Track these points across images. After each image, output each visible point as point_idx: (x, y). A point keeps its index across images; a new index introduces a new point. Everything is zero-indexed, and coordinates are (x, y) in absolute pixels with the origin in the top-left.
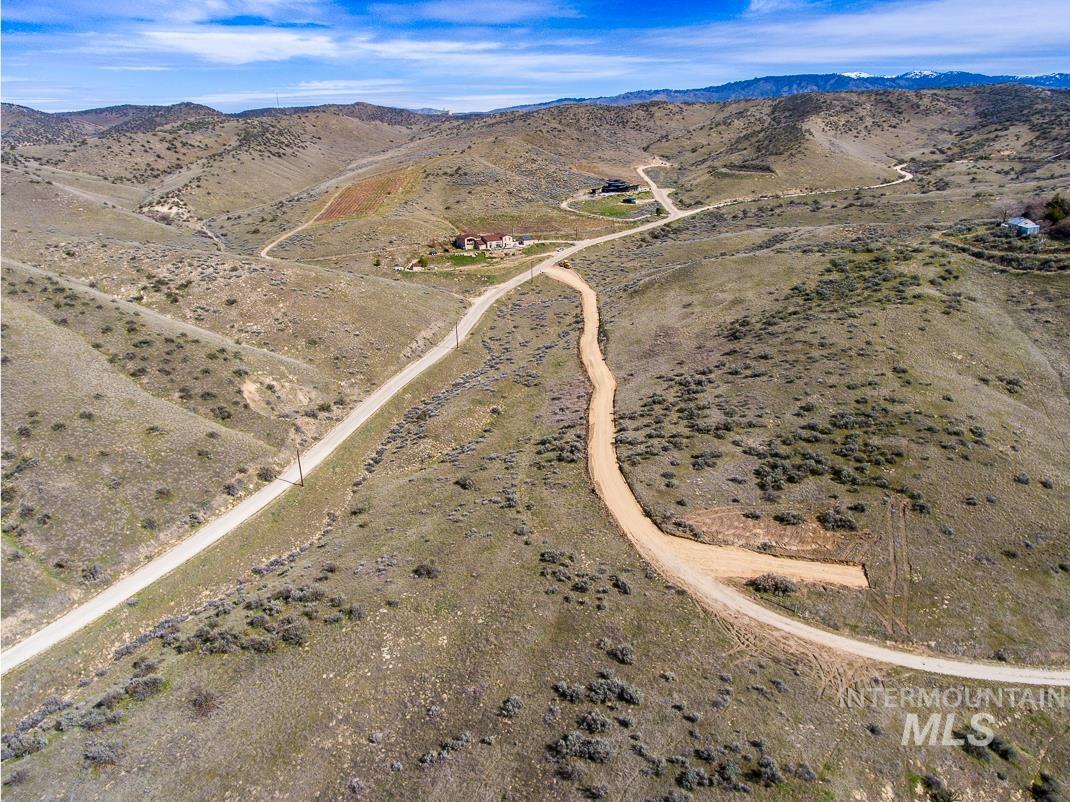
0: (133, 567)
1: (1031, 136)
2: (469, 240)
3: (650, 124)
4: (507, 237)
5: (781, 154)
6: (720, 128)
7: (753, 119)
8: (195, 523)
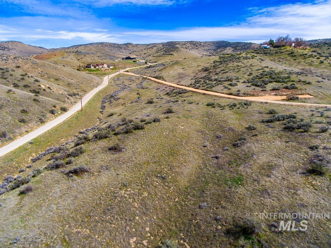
0: (21, 135)
1: (233, 49)
2: (92, 65)
3: (128, 49)
4: (105, 64)
5: (174, 51)
6: (150, 49)
7: (158, 47)
8: (42, 122)
